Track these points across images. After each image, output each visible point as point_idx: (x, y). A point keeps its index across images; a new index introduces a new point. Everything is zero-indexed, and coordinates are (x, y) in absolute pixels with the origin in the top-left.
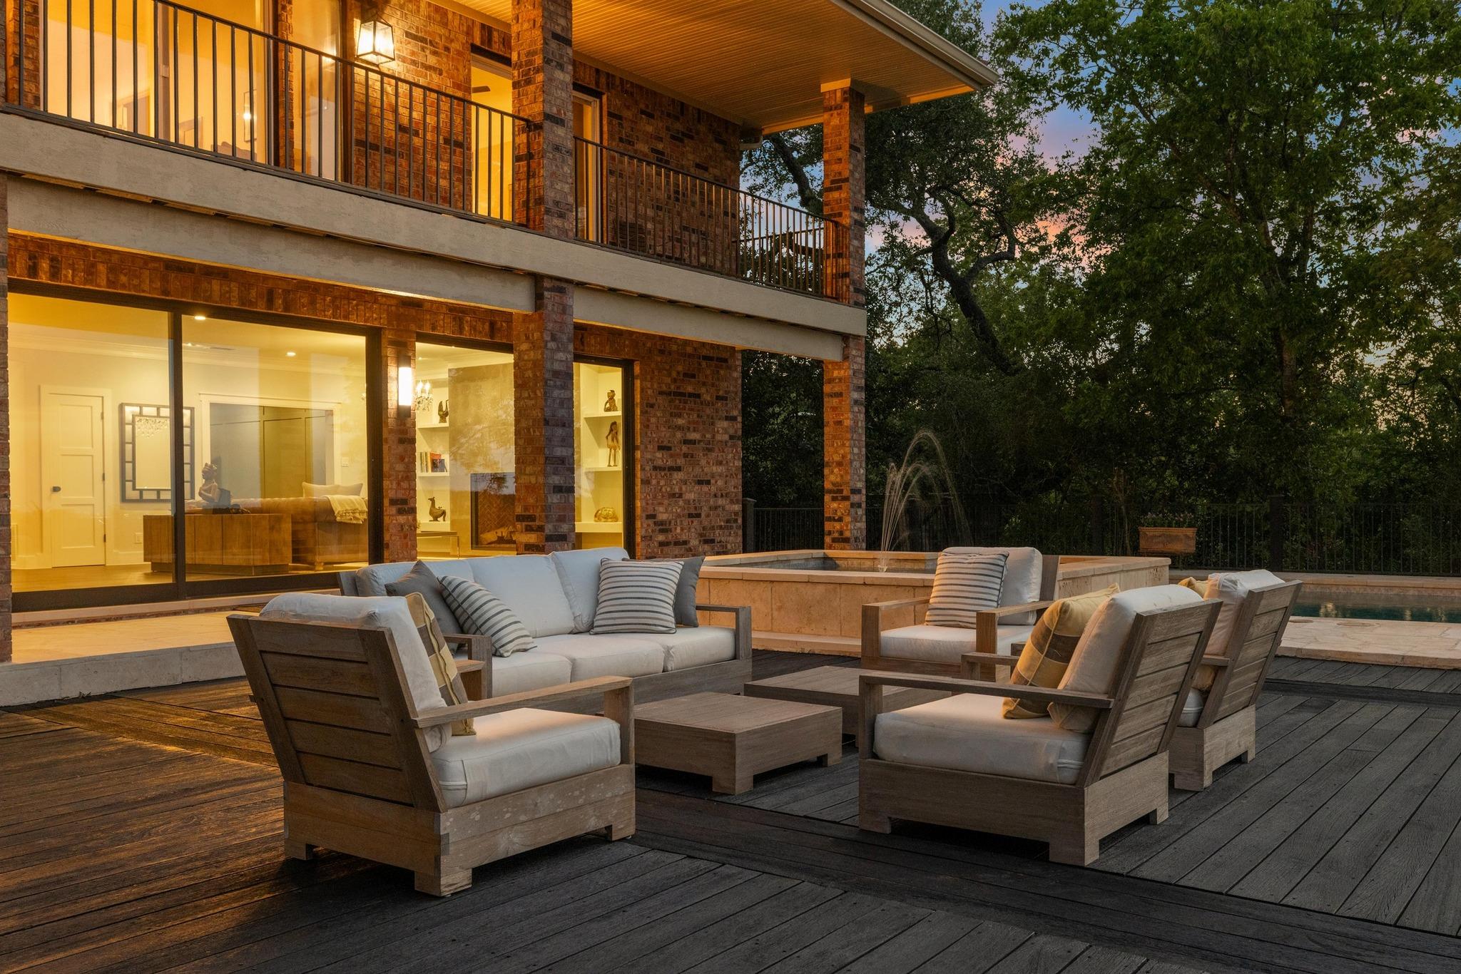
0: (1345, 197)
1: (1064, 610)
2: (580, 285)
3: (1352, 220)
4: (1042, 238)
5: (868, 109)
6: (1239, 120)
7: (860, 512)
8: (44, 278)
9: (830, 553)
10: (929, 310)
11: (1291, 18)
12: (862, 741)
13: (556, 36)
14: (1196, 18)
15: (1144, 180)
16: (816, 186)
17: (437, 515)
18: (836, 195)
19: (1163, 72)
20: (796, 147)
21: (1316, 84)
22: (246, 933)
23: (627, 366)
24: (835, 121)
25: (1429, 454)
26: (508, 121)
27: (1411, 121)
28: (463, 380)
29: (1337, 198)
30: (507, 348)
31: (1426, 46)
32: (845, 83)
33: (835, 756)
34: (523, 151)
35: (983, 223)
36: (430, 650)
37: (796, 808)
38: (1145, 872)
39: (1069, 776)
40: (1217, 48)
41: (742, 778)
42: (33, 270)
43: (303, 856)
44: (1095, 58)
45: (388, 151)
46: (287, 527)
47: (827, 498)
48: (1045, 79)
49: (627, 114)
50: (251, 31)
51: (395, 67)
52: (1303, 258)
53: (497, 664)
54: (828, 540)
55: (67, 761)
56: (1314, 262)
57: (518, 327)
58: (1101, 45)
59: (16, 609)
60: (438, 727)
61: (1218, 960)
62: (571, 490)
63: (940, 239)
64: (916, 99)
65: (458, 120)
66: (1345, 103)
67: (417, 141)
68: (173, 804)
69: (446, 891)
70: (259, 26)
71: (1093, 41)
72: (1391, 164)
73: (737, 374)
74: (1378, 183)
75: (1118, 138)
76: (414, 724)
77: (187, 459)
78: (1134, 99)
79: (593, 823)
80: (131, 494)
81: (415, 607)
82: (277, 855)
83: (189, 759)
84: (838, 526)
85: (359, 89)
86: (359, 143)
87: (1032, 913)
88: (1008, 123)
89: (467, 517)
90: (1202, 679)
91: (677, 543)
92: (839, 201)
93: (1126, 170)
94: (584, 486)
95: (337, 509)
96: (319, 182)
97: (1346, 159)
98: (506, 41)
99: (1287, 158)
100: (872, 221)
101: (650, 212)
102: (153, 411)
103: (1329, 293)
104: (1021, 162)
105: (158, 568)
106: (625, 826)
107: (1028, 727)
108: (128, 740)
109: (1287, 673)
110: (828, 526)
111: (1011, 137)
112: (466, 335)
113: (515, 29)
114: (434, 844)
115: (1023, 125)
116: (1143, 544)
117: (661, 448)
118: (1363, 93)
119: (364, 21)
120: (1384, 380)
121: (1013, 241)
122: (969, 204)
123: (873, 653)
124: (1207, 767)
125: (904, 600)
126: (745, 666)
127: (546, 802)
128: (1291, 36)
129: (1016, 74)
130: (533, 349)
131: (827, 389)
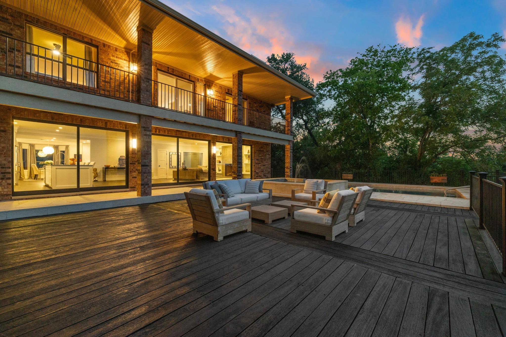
0: (382, 115)
1: (329, 194)
2: (244, 133)
3: (383, 118)
4: (325, 122)
5: (293, 101)
6: (362, 101)
7: (292, 171)
8: (157, 133)
9: (286, 178)
10: (304, 135)
11: (372, 82)
12: (291, 215)
13: (240, 91)
14: (353, 83)
15: (344, 112)
16: (284, 114)
17: (219, 170)
18: (288, 116)
19: (347, 93)
20: (281, 107)
21: (376, 94)
22: (186, 246)
23: (251, 146)
24: (288, 103)
25: (398, 161)
26: (232, 105)
27: (395, 100)
28: (224, 148)
29: (380, 114)
30: (231, 143)
31: (398, 86)
32: (290, 96)
33: (287, 217)
34: (234, 110)
35: (314, 120)
36: (217, 199)
37: (280, 227)
38: (344, 243)
39: (329, 224)
40: (357, 88)
41: (270, 221)
42: (156, 132)
43: (196, 232)
44: (335, 91)
45: (212, 110)
46: (195, 173)
47: (286, 169)
48: (325, 95)
49: (252, 103)
50: (190, 92)
51: (213, 97)
52: (374, 125)
53: (228, 199)
54: (286, 176)
55: (160, 213)
56: (376, 126)
57: (233, 140)
58: (335, 88)
59: (153, 186)
60: (218, 212)
61: (358, 262)
62: (241, 167)
63: (306, 122)
64: (302, 99)
65: (223, 105)
66: (382, 97)
67: (217, 109)
68: (176, 222)
69: (219, 240)
70: (191, 91)
71: (334, 88)
72: (391, 108)
73: (270, 147)
74: (388, 112)
75: (339, 105)
76: (214, 212)
77: (180, 161)
78: (342, 98)
79: (244, 229)
80: (171, 167)
81: (214, 192)
82: (191, 232)
83: (178, 213)
84: (287, 174)
85: (207, 100)
86: (207, 109)
87: (322, 250)
88: (319, 102)
89: (224, 171)
90: (355, 206)
91: (260, 176)
92: (288, 117)
93: (341, 110)
94: (244, 166)
95: (203, 170)
96: (200, 116)
97: (382, 107)
98: (232, 91)
99: (371, 107)
100: (294, 120)
101: (255, 120)
102: (175, 153)
103: (379, 132)
104: (321, 109)
105: (175, 179)
106: (250, 229)
107: (322, 215)
108: (169, 210)
109: (370, 203)
110: (286, 173)
111: (319, 105)
112: (224, 141)
113: (233, 90)
114: (218, 232)
115: (321, 103)
116: (343, 177)
117: (257, 160)
118: (385, 95)
119: (208, 89)
120: (390, 147)
121: (319, 123)
122: (311, 117)
123: (293, 198)
124: (355, 222)
125: (299, 188)
126: (271, 199)
127: (236, 225)
128: (371, 86)
129: (320, 94)
130: (236, 143)
131: (286, 150)
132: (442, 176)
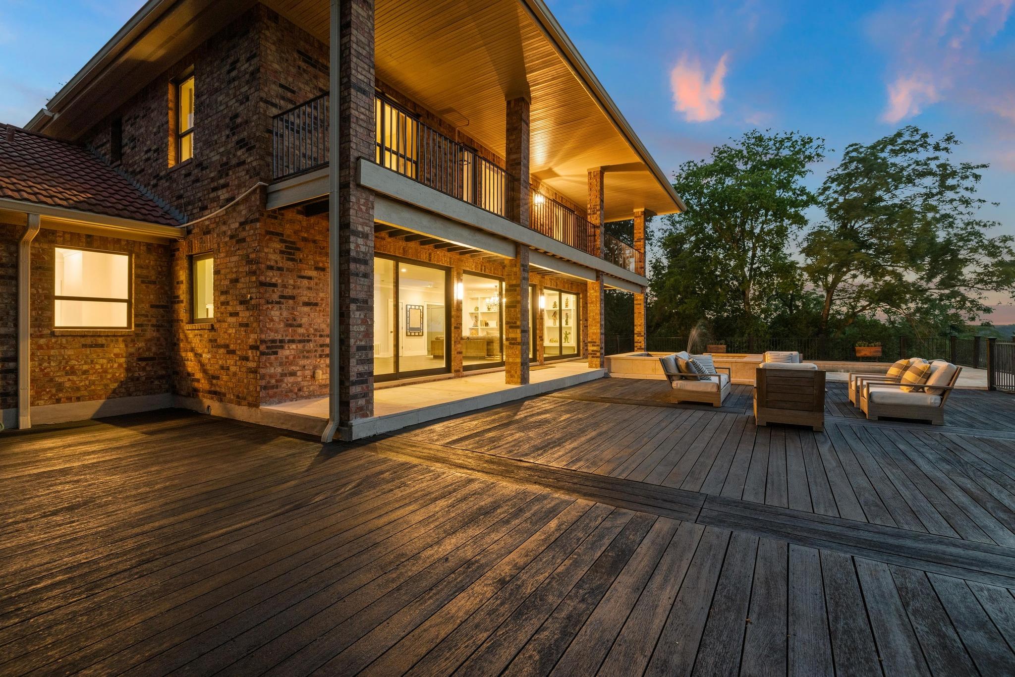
7: (643, 340)
9: (636, 353)
13: (602, 202)
18: (639, 243)
24: (639, 221)
32: (643, 209)
34: (592, 234)
47: (635, 336)
54: (636, 349)
84: (639, 344)
110: (636, 344)
130: (596, 291)
131: (635, 302)
132: (875, 346)
